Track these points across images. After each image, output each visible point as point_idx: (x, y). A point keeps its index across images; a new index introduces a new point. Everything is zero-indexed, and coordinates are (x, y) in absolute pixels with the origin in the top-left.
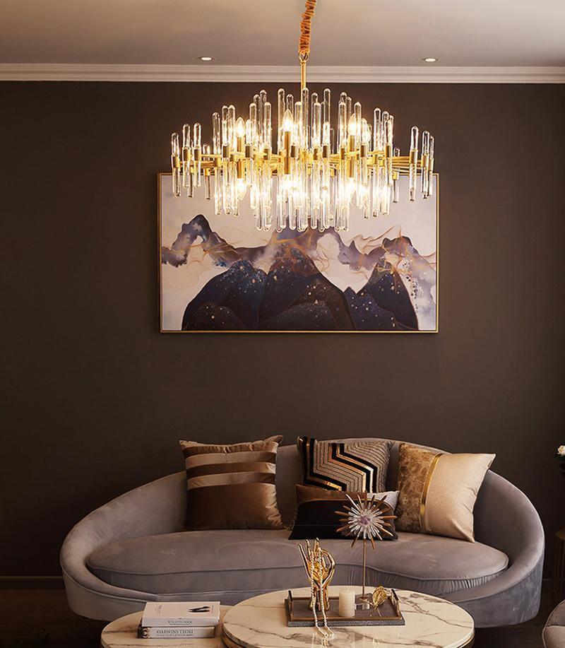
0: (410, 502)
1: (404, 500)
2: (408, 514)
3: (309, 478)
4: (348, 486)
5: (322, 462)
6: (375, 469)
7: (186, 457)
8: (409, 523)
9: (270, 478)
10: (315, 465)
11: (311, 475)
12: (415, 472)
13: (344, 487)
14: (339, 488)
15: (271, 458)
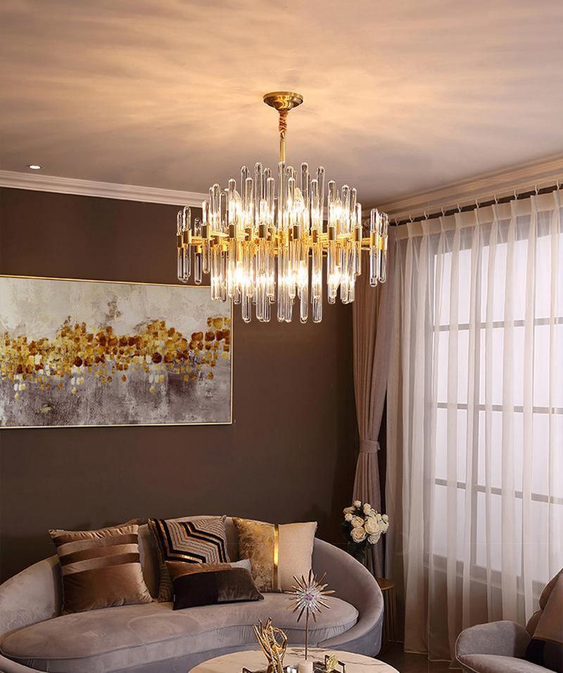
0: (262, 567)
1: (257, 566)
2: (262, 577)
3: (169, 555)
4: (207, 558)
5: (180, 539)
6: (222, 541)
7: (57, 546)
8: (262, 585)
9: (134, 558)
10: (173, 543)
11: (171, 552)
12: (262, 541)
13: (204, 559)
14: (201, 561)
15: (134, 539)
